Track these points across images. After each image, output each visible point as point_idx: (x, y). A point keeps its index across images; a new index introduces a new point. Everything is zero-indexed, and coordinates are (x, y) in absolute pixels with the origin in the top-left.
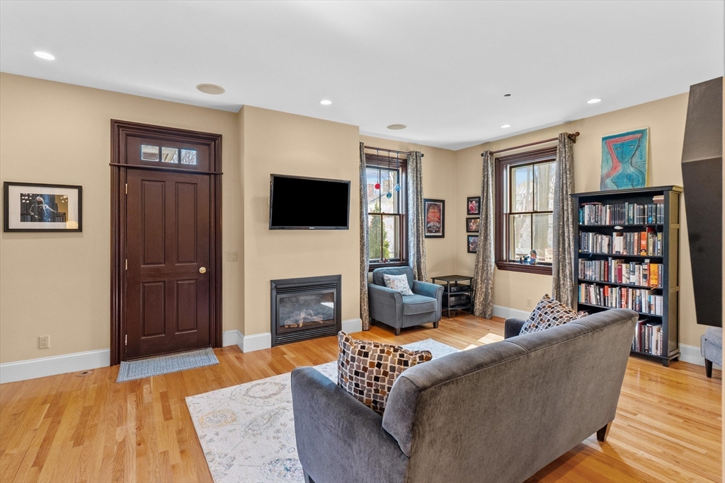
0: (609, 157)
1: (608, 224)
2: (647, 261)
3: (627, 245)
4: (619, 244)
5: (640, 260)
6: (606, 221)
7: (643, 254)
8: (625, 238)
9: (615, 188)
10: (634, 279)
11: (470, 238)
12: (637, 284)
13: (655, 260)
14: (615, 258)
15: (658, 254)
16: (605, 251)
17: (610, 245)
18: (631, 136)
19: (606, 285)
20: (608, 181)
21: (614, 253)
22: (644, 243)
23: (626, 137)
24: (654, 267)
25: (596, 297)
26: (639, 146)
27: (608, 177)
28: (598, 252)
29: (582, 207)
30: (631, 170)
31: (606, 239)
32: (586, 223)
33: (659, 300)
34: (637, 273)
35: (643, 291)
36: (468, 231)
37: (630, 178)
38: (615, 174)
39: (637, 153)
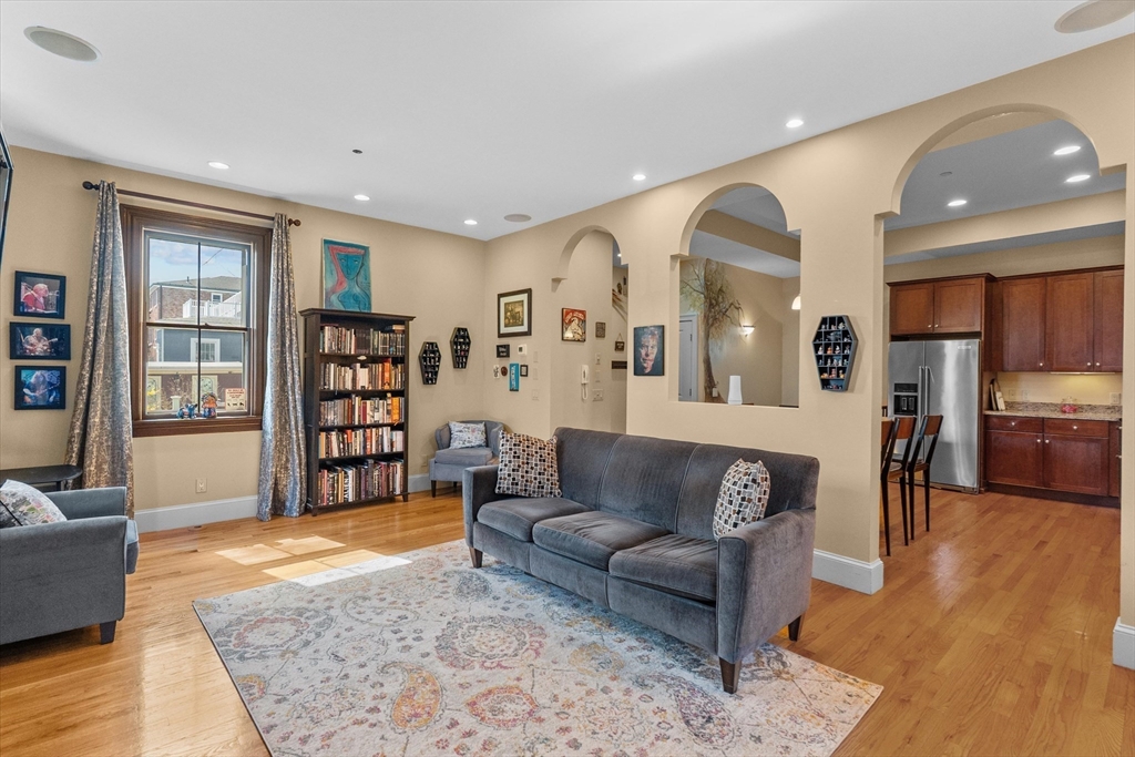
0: (333, 267)
1: (353, 353)
2: (389, 395)
3: (372, 379)
4: (363, 378)
5: (382, 395)
6: (350, 347)
7: (387, 387)
8: (370, 371)
9: (343, 309)
10: (379, 417)
11: (24, 374)
12: (381, 422)
13: (396, 394)
14: (358, 393)
15: (398, 387)
16: (349, 386)
17: (354, 380)
18: (355, 249)
19: (349, 428)
20: (334, 298)
21: (359, 388)
22: (387, 375)
23: (350, 249)
24: (396, 400)
25: (339, 446)
26: (363, 264)
27: (333, 293)
28: (342, 388)
29: (322, 329)
30: (357, 290)
31: (349, 373)
32: (326, 351)
33: (398, 436)
34: (381, 410)
35: (385, 428)
36: (13, 356)
37: (356, 298)
38: (341, 291)
39: (362, 272)
